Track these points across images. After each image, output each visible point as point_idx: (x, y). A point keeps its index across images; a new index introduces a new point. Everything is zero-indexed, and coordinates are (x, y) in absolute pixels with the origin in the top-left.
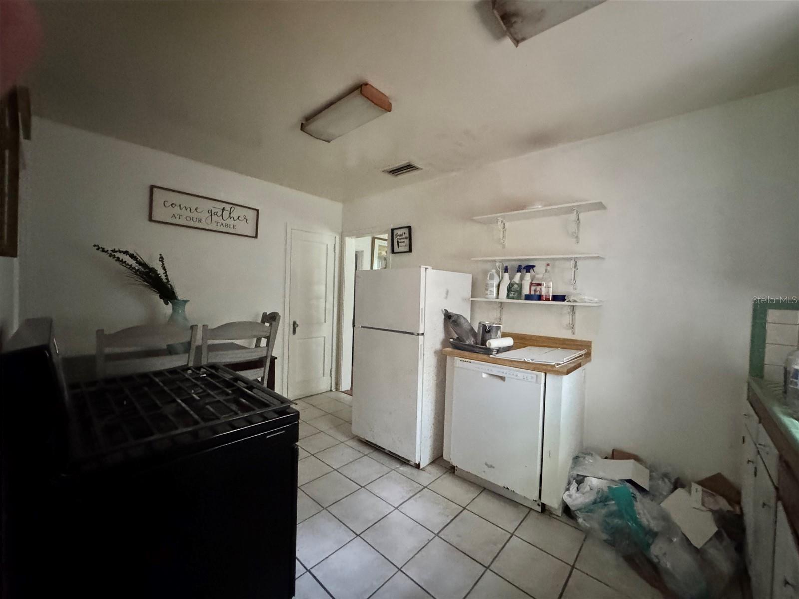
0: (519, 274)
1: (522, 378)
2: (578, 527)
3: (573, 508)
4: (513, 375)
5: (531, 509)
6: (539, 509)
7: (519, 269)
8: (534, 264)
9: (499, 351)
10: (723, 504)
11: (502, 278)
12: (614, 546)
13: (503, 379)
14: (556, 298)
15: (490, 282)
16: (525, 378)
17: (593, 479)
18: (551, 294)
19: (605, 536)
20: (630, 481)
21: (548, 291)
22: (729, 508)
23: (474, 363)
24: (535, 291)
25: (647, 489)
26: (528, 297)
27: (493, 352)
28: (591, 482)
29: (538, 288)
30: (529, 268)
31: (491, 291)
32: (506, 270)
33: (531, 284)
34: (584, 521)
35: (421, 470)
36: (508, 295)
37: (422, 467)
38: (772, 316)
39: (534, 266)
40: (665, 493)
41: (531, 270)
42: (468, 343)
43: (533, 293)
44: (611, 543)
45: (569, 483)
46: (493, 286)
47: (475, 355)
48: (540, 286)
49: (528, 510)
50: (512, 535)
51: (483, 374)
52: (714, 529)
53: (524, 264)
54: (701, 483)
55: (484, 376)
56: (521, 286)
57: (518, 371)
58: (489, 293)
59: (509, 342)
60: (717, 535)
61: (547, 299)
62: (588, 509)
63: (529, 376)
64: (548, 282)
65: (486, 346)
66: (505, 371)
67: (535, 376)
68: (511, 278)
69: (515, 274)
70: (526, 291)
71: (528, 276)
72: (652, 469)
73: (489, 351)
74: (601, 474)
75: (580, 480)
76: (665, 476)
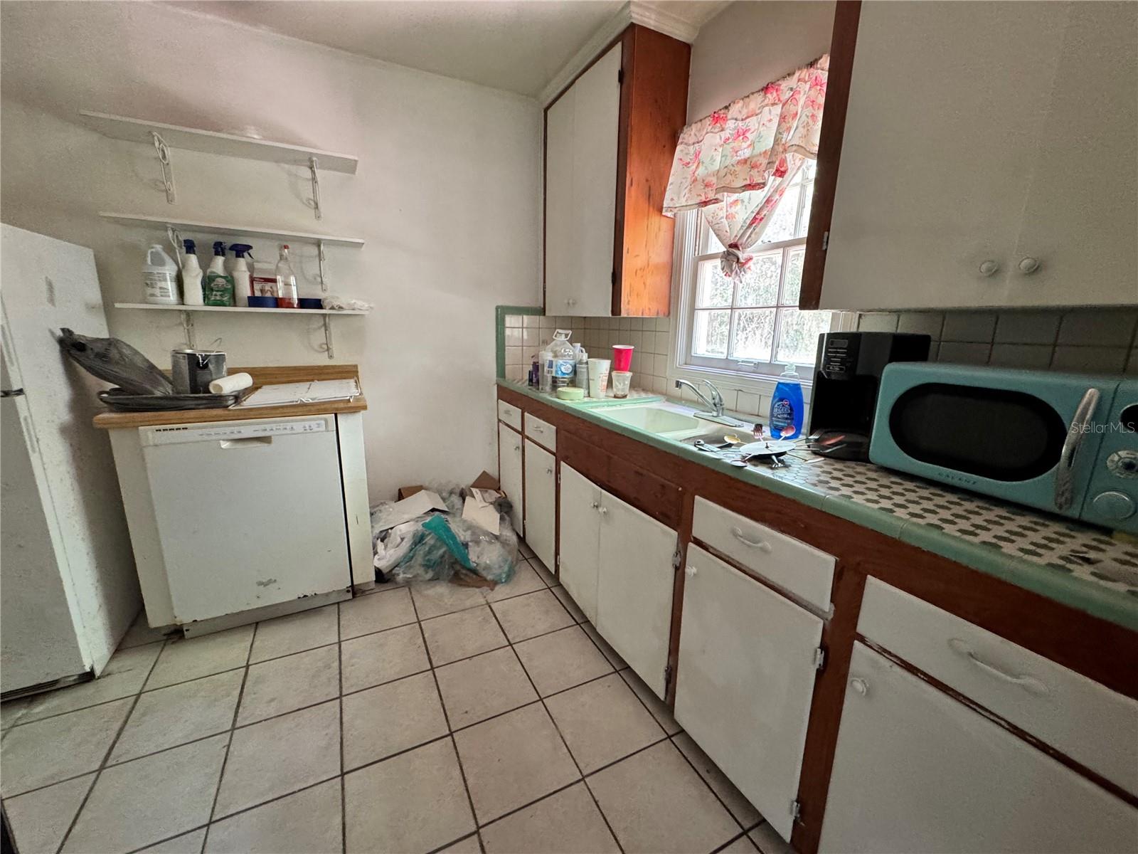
0: (220, 260)
1: (302, 430)
2: (398, 586)
3: (385, 571)
4: (286, 429)
5: (338, 603)
6: (350, 596)
7: (219, 249)
8: (250, 244)
9: (238, 397)
10: (494, 495)
11: (184, 267)
12: (438, 579)
13: (265, 440)
14: (304, 303)
15: (156, 270)
16: (307, 428)
17: (402, 527)
18: (295, 297)
19: (430, 575)
20: (433, 510)
21: (290, 292)
22: (499, 495)
23: (192, 428)
24: (262, 291)
25: (446, 510)
26: (254, 301)
27: (227, 401)
28: (400, 530)
29: (268, 286)
30: (240, 250)
31: (161, 288)
32: (190, 247)
33: (252, 280)
34: (405, 575)
35: (99, 678)
36: (205, 297)
37: (98, 672)
38: (510, 320)
39: (249, 247)
40: (460, 507)
41: (246, 254)
42: (158, 394)
43: (258, 294)
44: (436, 579)
45: (374, 546)
46: (165, 280)
47: (192, 414)
48: (270, 284)
49: (336, 605)
50: (340, 643)
51: (221, 442)
52: (499, 515)
53: (229, 241)
54: (474, 486)
55: (225, 445)
56: (230, 279)
57: (292, 421)
58: (159, 294)
59: (245, 381)
60: (502, 519)
61: (290, 305)
62: (408, 559)
63: (313, 424)
64: (287, 277)
65: (210, 393)
66: (268, 427)
67: (323, 422)
68: (204, 265)
69: (211, 260)
70: (245, 290)
71: (242, 264)
72: (439, 492)
73: (218, 401)
74: (406, 517)
75: (384, 536)
76: (451, 493)
